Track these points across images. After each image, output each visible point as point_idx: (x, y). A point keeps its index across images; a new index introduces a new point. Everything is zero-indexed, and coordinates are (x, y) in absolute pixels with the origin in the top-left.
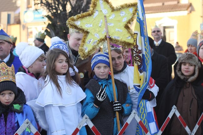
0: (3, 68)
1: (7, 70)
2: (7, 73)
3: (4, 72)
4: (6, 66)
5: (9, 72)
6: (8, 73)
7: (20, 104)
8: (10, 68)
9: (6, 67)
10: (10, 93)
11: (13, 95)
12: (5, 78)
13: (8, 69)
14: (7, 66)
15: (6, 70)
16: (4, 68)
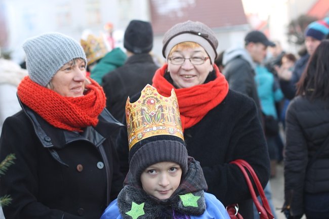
0: (149, 102)
1: (161, 107)
2: (160, 115)
3: (153, 112)
4: (156, 95)
5: (166, 112)
6: (163, 115)
7: (194, 192)
8: (166, 101)
9: (157, 99)
10: (172, 169)
11: (179, 173)
12: (155, 128)
13: (162, 103)
14: (159, 96)
15: (157, 105)
16: (152, 101)
